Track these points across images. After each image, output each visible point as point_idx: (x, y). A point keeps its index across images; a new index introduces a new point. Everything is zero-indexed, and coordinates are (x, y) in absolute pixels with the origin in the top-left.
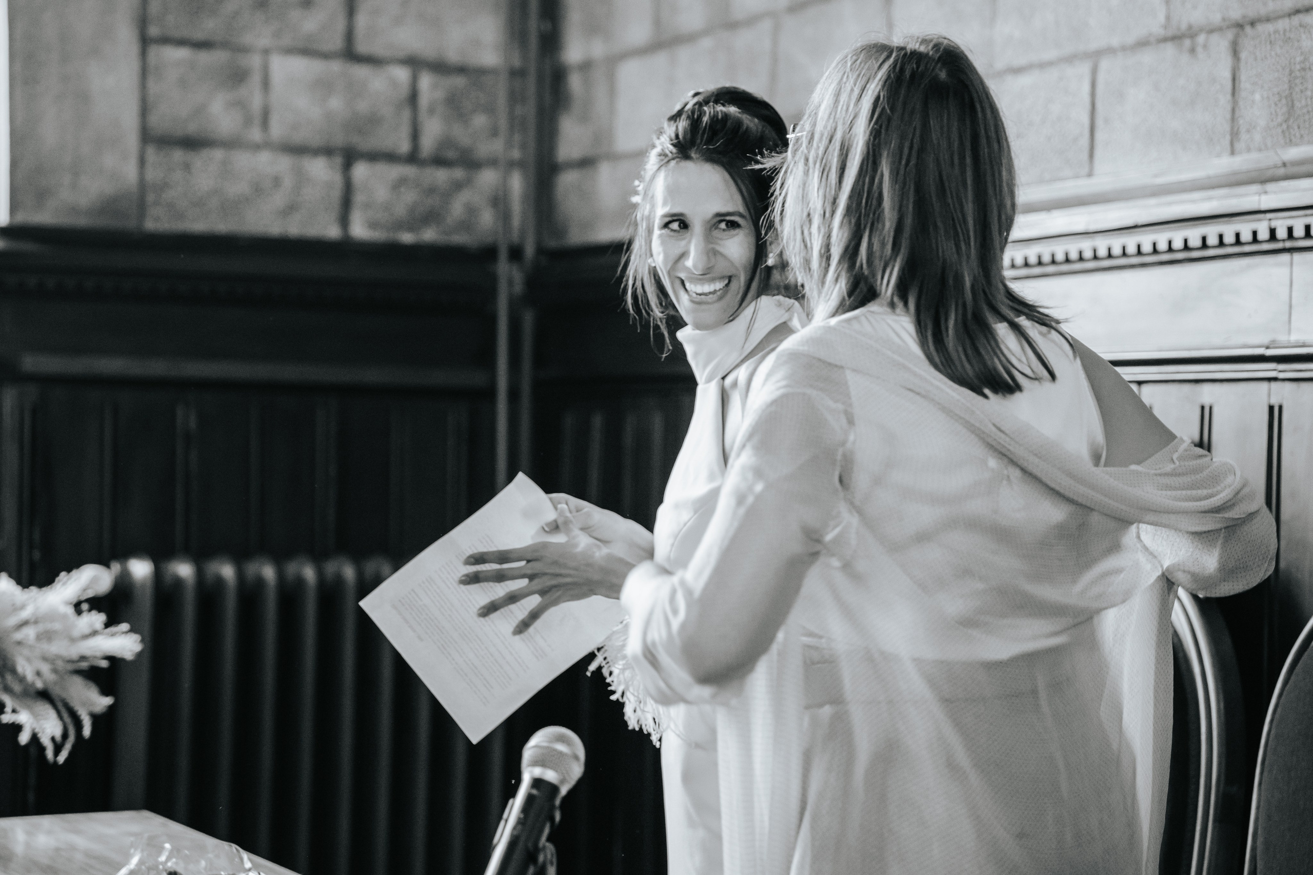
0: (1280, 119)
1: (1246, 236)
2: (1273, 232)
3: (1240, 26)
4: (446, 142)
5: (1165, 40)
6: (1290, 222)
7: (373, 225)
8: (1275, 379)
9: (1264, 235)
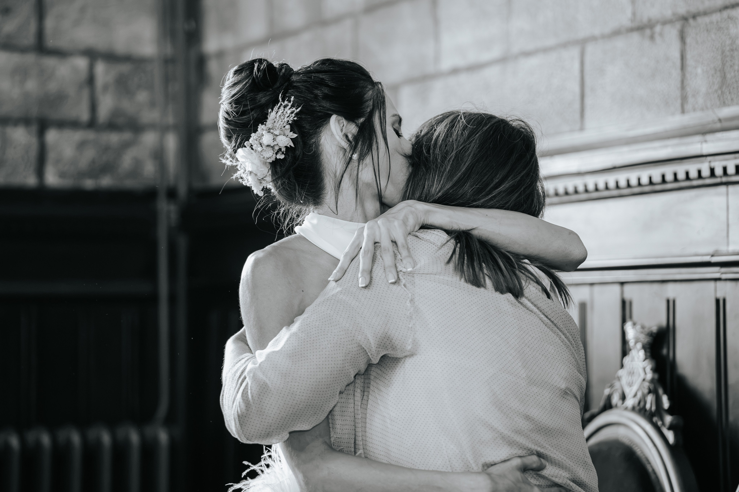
0: (716, 87)
1: (693, 174)
2: (712, 171)
3: (685, 19)
4: (116, 113)
5: (631, 30)
6: (724, 163)
7: (62, 175)
8: (719, 279)
9: (706, 173)
